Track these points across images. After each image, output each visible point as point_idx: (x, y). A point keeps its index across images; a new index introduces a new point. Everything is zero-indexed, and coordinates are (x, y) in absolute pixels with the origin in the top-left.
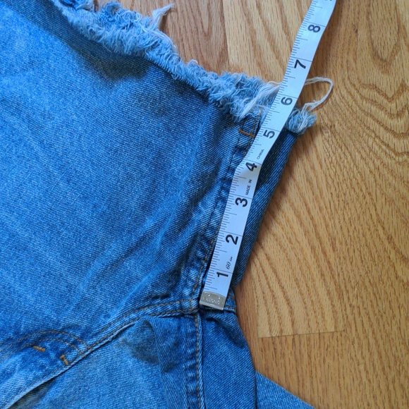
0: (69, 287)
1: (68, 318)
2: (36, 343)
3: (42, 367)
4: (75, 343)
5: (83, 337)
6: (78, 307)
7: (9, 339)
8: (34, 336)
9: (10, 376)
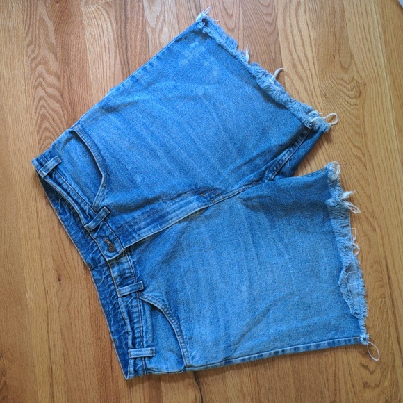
0: (219, 173)
1: (217, 185)
2: (202, 193)
3: (204, 202)
4: (218, 195)
5: (222, 193)
6: (222, 181)
7: (193, 189)
8: (202, 190)
9: (192, 203)
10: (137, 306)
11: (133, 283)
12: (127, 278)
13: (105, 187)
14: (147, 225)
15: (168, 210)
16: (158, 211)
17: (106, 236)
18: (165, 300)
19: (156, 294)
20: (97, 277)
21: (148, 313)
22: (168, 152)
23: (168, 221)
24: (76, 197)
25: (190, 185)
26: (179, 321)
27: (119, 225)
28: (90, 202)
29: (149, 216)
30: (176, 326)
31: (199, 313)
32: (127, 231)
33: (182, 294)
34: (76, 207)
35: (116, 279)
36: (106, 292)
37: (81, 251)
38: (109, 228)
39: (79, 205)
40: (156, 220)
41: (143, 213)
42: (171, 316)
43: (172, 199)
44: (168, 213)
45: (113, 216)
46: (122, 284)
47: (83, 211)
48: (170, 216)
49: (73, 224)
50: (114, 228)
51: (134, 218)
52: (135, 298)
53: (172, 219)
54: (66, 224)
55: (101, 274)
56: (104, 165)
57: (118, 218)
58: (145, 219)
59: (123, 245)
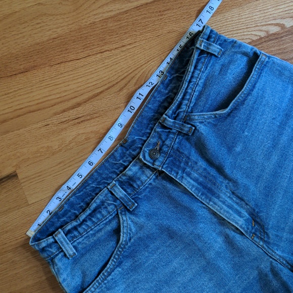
0: (283, 229)
1: (271, 233)
2: (255, 221)
3: (248, 229)
4: (261, 239)
5: (265, 242)
6: (277, 236)
7: (254, 210)
8: (258, 220)
9: (241, 216)
10: (109, 212)
11: (129, 194)
12: (131, 185)
13: (216, 117)
14: (196, 180)
15: (221, 195)
16: (215, 184)
17: (164, 142)
18: (132, 240)
19: (133, 228)
20: (117, 155)
21: (109, 228)
22: (280, 165)
23: (210, 200)
24: (189, 91)
25: (257, 205)
26: (117, 266)
27: (181, 150)
28: (192, 109)
29: (205, 177)
30: (111, 267)
31: (137, 281)
32: (180, 163)
33: (147, 254)
34: (180, 97)
35: (124, 175)
36: (106, 172)
37: (135, 123)
38: (173, 141)
39: (183, 98)
40: (205, 187)
41: (205, 169)
42: (118, 255)
43: (233, 193)
44: (218, 197)
45: (188, 139)
46: (122, 184)
47: (179, 106)
48: (216, 200)
49: (159, 101)
50: (176, 146)
51: (196, 163)
52: (116, 206)
53: (215, 204)
54: (156, 94)
55: (122, 158)
56: (238, 106)
57: (188, 145)
58: (200, 175)
59: (164, 166)
